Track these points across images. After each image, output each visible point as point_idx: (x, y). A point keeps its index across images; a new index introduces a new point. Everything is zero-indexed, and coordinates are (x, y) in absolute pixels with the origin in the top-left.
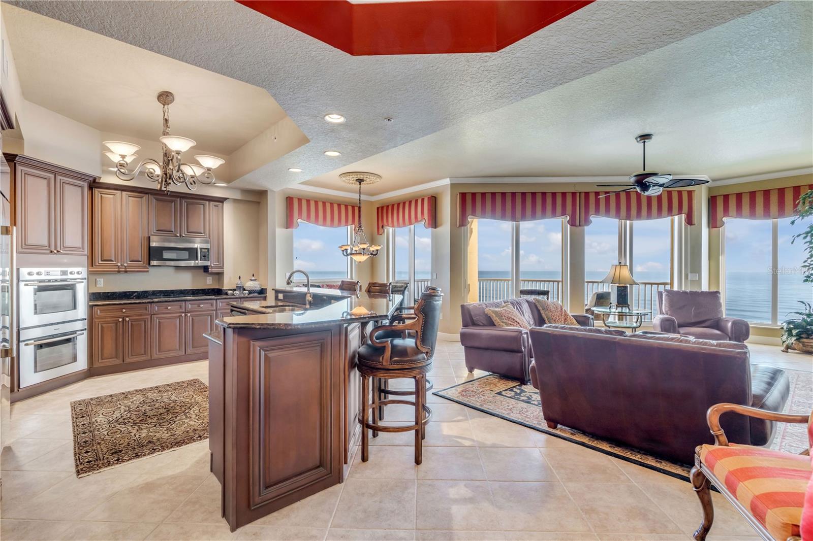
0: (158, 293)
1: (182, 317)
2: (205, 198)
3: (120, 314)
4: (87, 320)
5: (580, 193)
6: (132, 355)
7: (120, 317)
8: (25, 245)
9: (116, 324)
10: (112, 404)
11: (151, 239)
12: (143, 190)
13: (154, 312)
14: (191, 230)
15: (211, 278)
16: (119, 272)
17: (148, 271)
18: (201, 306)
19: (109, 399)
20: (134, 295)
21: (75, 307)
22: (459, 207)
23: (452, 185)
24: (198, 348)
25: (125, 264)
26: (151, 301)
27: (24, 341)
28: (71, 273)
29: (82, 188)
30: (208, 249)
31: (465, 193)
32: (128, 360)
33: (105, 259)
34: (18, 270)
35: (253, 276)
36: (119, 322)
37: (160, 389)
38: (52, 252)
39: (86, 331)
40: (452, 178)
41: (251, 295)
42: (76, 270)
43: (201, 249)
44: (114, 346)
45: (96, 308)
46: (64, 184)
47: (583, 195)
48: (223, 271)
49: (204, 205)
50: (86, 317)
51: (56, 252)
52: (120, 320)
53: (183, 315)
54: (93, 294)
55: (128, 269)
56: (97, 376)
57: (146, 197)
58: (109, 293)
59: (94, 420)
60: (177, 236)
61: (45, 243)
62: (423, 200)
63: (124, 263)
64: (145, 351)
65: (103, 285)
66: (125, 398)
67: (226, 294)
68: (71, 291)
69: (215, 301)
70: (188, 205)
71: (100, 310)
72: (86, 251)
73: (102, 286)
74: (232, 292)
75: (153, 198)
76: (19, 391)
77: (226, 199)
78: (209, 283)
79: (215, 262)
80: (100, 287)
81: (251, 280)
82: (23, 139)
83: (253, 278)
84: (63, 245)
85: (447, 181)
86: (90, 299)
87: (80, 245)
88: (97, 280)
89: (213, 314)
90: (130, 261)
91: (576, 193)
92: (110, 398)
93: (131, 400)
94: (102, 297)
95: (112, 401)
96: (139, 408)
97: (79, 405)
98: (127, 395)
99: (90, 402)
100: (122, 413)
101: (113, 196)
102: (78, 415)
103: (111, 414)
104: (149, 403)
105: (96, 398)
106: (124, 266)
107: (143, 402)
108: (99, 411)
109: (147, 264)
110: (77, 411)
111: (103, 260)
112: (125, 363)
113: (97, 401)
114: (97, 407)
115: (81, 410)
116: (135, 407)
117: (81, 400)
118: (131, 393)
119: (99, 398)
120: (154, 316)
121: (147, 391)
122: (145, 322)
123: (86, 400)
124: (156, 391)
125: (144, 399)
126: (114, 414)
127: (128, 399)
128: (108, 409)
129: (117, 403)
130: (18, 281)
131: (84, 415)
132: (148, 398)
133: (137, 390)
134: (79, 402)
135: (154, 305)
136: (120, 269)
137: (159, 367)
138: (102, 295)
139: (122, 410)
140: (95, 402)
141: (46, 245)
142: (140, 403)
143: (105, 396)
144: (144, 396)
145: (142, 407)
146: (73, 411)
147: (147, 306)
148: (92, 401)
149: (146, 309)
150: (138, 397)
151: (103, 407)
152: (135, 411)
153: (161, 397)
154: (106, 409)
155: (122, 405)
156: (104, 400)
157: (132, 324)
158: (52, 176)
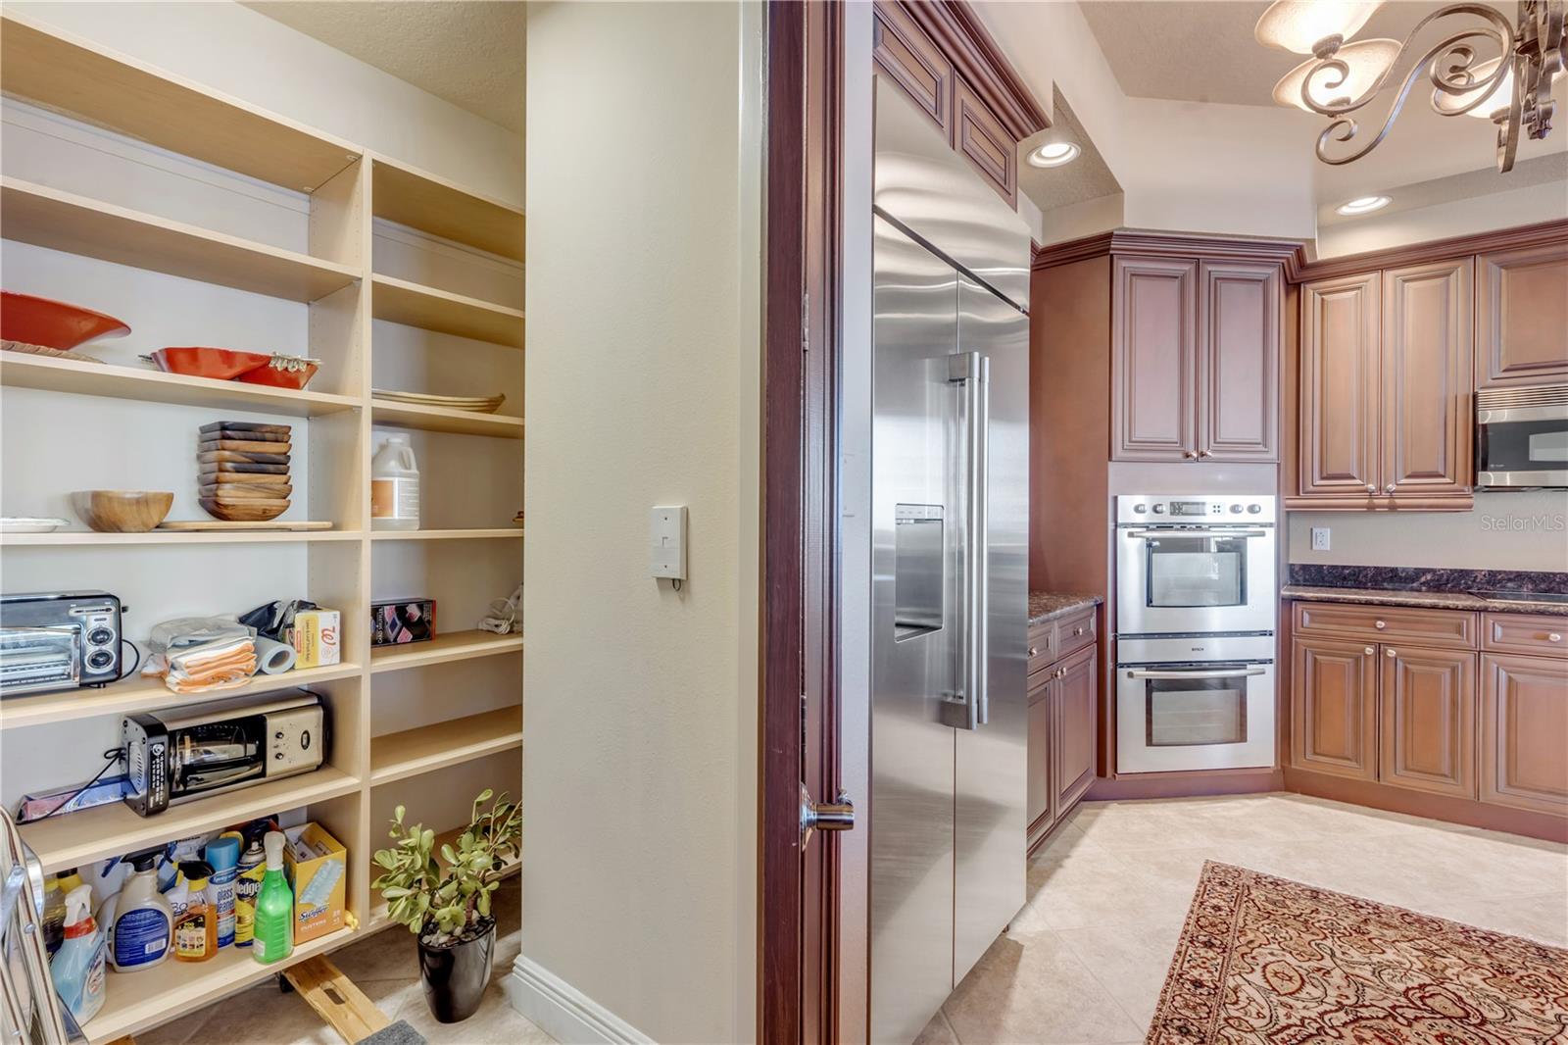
0: (1510, 580)
3: (1366, 632)
4: (1274, 637)
6: (1408, 769)
7: (1369, 644)
8: (1131, 441)
9: (1357, 660)
10: (1308, 937)
11: (1480, 399)
12: (1452, 249)
13: (1491, 643)
16: (1371, 508)
17: (1471, 506)
19: (1307, 905)
20: (1423, 579)
21: (1243, 598)
25: (1391, 487)
26: (1482, 604)
27: (1129, 665)
28: (1234, 509)
29: (1264, 283)
32: (1393, 779)
33: (1333, 471)
34: (1116, 498)
36: (1366, 655)
37: (1503, 957)
38: (1187, 456)
39: (1273, 666)
42: (1245, 501)
44: (1350, 724)
45: (1300, 607)
46: (1220, 283)
50: (1273, 628)
51: (1195, 455)
52: (1369, 650)
54: (1304, 567)
55: (1398, 501)
56: (1302, 793)
58: (1344, 567)
59: (1231, 983)
61: (1174, 436)
63: (1386, 484)
64: (1453, 767)
65: (1327, 546)
66: (1358, 931)
68: (1234, 554)
71: (1310, 614)
72: (1275, 452)
73: (1329, 548)
75: (1488, 265)
76: (1114, 777)
80: (1322, 551)
82: (1122, 191)
84: (1215, 439)
86: (1291, 579)
87: (1257, 436)
88: (1316, 530)
90: (1408, 477)
92: (1310, 904)
93: (1376, 958)
94: (1326, 578)
95: (1312, 921)
96: (1397, 1026)
97: (1221, 883)
98: (1366, 921)
99: (1248, 889)
100: (1327, 1007)
101: (1354, 293)
102: (1201, 927)
103: (1291, 991)
104: (1445, 1017)
105: (1271, 883)
106: (1388, 492)
107: (1420, 995)
108: (1260, 946)
109: (1466, 484)
110: (1204, 909)
111: (1325, 475)
112: (1382, 783)
113: (1269, 896)
114: (1260, 924)
115: (1216, 911)
116: (1383, 1008)
117: (1232, 867)
118: (1384, 920)
119: (1279, 888)
120: (1489, 656)
121: (1444, 943)
122: (1454, 670)
123: (1242, 876)
124: (1485, 961)
125: (1428, 981)
126: (1297, 995)
127: (1367, 943)
128: (1288, 954)
129: (1324, 942)
130: (1116, 526)
131: (1216, 939)
132: (1446, 985)
133: (1407, 914)
134: (1226, 872)
135: (1491, 619)
136: (1375, 501)
137: (1510, 836)
138: (1325, 572)
139: (1332, 993)
140: (1263, 898)
141: (1175, 440)
142: (1407, 997)
143: (1298, 885)
144: (1429, 965)
145: (1410, 1025)
146: (1197, 904)
147: (1463, 619)
148: (1257, 888)
149: (1459, 630)
150: (1404, 957)
151: (1277, 937)
152: (1376, 1032)
153: (1502, 1014)
154: (1284, 950)
155: (1339, 962)
156: (1288, 902)
157: (1406, 669)
158: (1189, 270)
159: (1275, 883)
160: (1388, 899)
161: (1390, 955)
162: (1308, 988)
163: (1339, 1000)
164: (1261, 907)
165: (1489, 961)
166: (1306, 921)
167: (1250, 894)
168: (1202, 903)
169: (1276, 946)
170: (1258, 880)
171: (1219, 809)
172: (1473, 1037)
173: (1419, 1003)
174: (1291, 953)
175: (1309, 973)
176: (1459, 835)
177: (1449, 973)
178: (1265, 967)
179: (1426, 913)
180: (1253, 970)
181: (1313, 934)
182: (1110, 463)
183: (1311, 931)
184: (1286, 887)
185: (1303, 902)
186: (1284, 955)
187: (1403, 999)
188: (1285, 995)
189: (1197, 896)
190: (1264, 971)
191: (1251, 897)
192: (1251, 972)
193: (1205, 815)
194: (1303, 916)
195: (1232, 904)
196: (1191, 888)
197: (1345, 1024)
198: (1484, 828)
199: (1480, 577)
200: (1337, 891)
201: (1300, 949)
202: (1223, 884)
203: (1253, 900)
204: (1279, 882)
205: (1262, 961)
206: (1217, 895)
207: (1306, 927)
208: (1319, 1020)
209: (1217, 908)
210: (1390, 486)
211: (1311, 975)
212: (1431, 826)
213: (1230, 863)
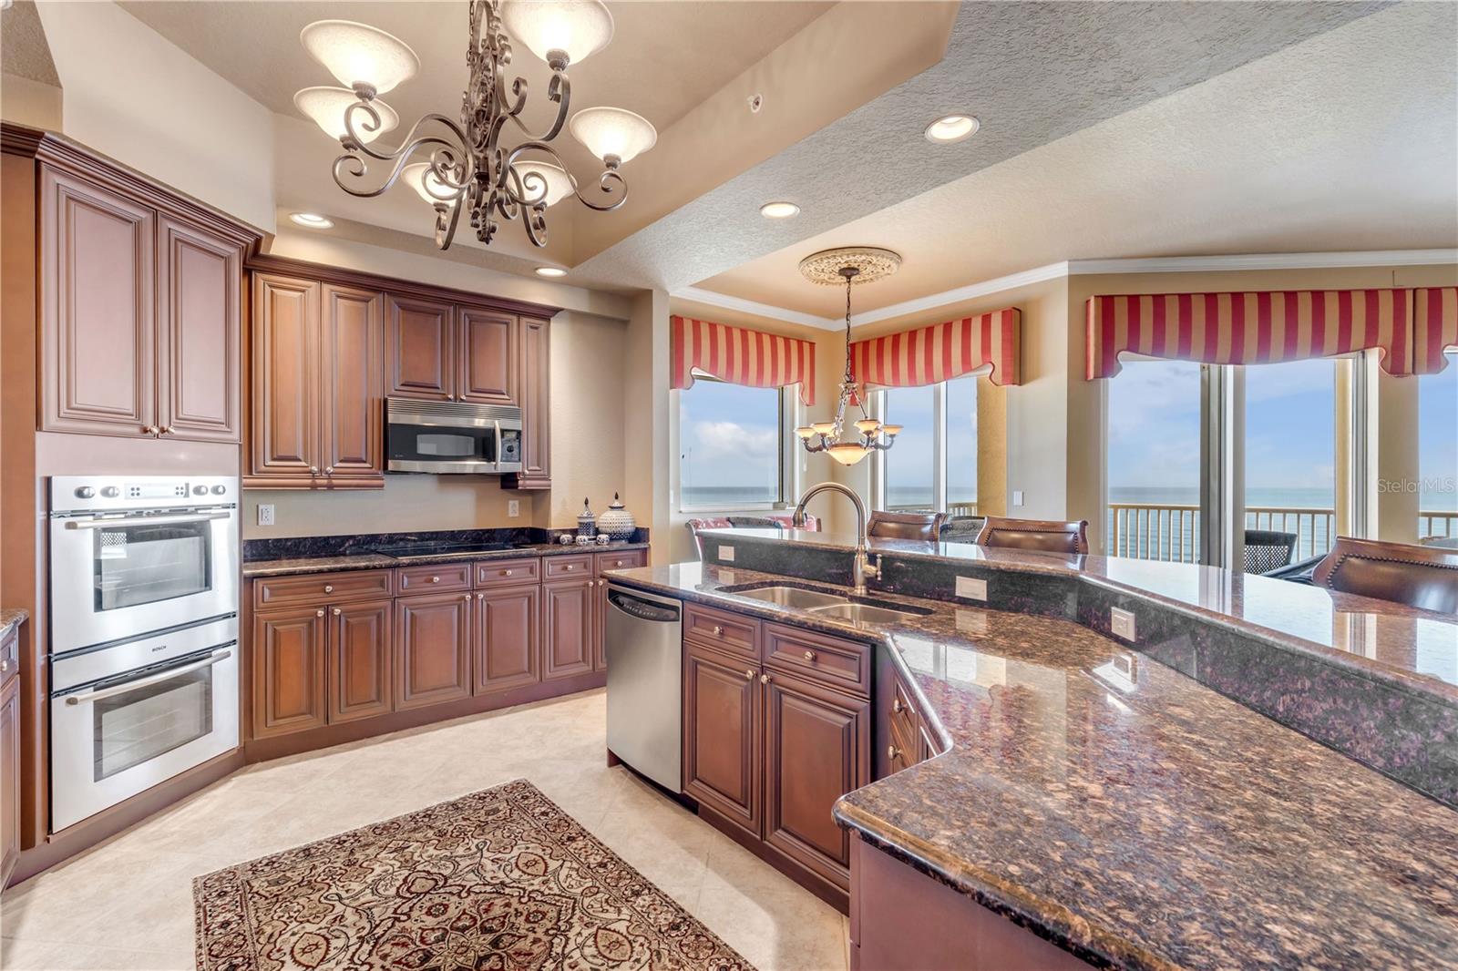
1: (465, 601)
2: (506, 306)
3: (318, 598)
4: (237, 618)
5: (1415, 290)
6: (348, 705)
7: (319, 607)
8: (69, 407)
9: (310, 624)
11: (388, 404)
13: (401, 590)
14: (479, 385)
15: (517, 502)
16: (314, 487)
17: (382, 486)
18: (509, 572)
19: (305, 869)
20: (347, 544)
21: (208, 583)
22: (1096, 331)
23: (1071, 277)
24: (500, 680)
25: (330, 469)
26: (394, 561)
27: (67, 691)
28: (198, 491)
29: (227, 260)
30: (519, 433)
31: (1112, 297)
32: (338, 718)
33: (281, 453)
34: (48, 481)
35: (617, 498)
36: (318, 618)
37: (439, 823)
38: (145, 431)
39: (236, 646)
40: (1075, 260)
41: (616, 545)
42: (209, 481)
43: (503, 431)
44: (305, 681)
45: (261, 583)
46: (179, 244)
47: (1423, 298)
48: (550, 486)
49: (507, 324)
50: (236, 609)
51: (156, 430)
52: (320, 613)
53: (468, 597)
54: (251, 543)
55: (335, 482)
57: (376, 300)
58: (287, 540)
60: (450, 399)
61: (129, 406)
62: (986, 319)
63: (326, 466)
64: (379, 693)
65: (274, 522)
67: (557, 541)
68: (197, 538)
69: (538, 561)
70: (473, 323)
71: (270, 589)
72: (236, 433)
73: (272, 523)
74: (569, 536)
75: (393, 302)
76: (48, 840)
77: (556, 311)
78: (512, 514)
79: (532, 465)
80: (266, 526)
81: (612, 508)
82: (61, 87)
83: (617, 504)
84: (177, 414)
85: (1061, 270)
86: (245, 556)
87: (220, 416)
88: (261, 507)
89: (534, 593)
90: (341, 461)
91: (1404, 290)
92: (308, 865)
93: (369, 879)
94: (272, 551)
95: (313, 879)
96: (402, 924)
97: (219, 895)
98: (352, 852)
99: (249, 884)
100: (352, 949)
101: (300, 294)
102: (217, 956)
103: (321, 958)
104: (426, 893)
105: (267, 865)
106: (327, 473)
107: (406, 888)
108: (280, 935)
109: (380, 469)
110: (212, 934)
111: (275, 456)
112: (330, 724)
113: (269, 878)
114: (272, 912)
115: (225, 928)
116: (389, 918)
117: (224, 870)
118: (363, 842)
119: (276, 865)
120: (401, 601)
121: (405, 835)
122: (379, 616)
123: (238, 873)
124: (430, 833)
125: (407, 873)
126: (328, 957)
127: (360, 870)
128: (307, 925)
129: (331, 891)
130: (49, 515)
131: (236, 958)
132: (419, 868)
133: (376, 828)
134: (220, 879)
135: (401, 572)
136: (317, 481)
137: (411, 730)
138: (271, 545)
139: (351, 932)
140: (266, 884)
141: (131, 412)
142: (400, 896)
143: (290, 852)
144: (402, 859)
145: (409, 917)
146: (202, 934)
147: (384, 575)
148: (256, 878)
149: (382, 584)
150: (387, 864)
151: (292, 914)
152: (392, 942)
153: (452, 866)
154: (301, 922)
155: (347, 902)
156: (289, 874)
157: (347, 622)
158: (146, 218)
159: (271, 863)
160: (359, 823)
161: (378, 869)
162: (334, 943)
163: (358, 935)
164: (267, 895)
165: (432, 832)
166: (309, 882)
167: (252, 888)
168: (207, 930)
169: (295, 924)
170: (254, 868)
171: (186, 816)
172: (444, 896)
173: (408, 895)
174: (308, 921)
175: (329, 928)
176: (385, 744)
177: (416, 858)
178: (292, 951)
179: (386, 819)
180: (283, 962)
181: (319, 890)
182: (38, 434)
183: (316, 889)
184: (281, 860)
185: (300, 866)
186: (304, 928)
187: (398, 900)
188: (318, 965)
189: (199, 925)
190: (293, 957)
191: (255, 890)
192: (282, 966)
193: (173, 830)
194: (306, 879)
195: (239, 909)
196: (189, 920)
197: (370, 954)
198: (396, 731)
199: (384, 539)
200: (322, 839)
201: (315, 912)
202: (222, 894)
203: (257, 893)
204: (274, 859)
205: (287, 949)
206: (219, 910)
207: (312, 888)
208: (351, 966)
209: (225, 924)
210: (328, 469)
211: (331, 929)
212: (365, 745)
213: (219, 868)
